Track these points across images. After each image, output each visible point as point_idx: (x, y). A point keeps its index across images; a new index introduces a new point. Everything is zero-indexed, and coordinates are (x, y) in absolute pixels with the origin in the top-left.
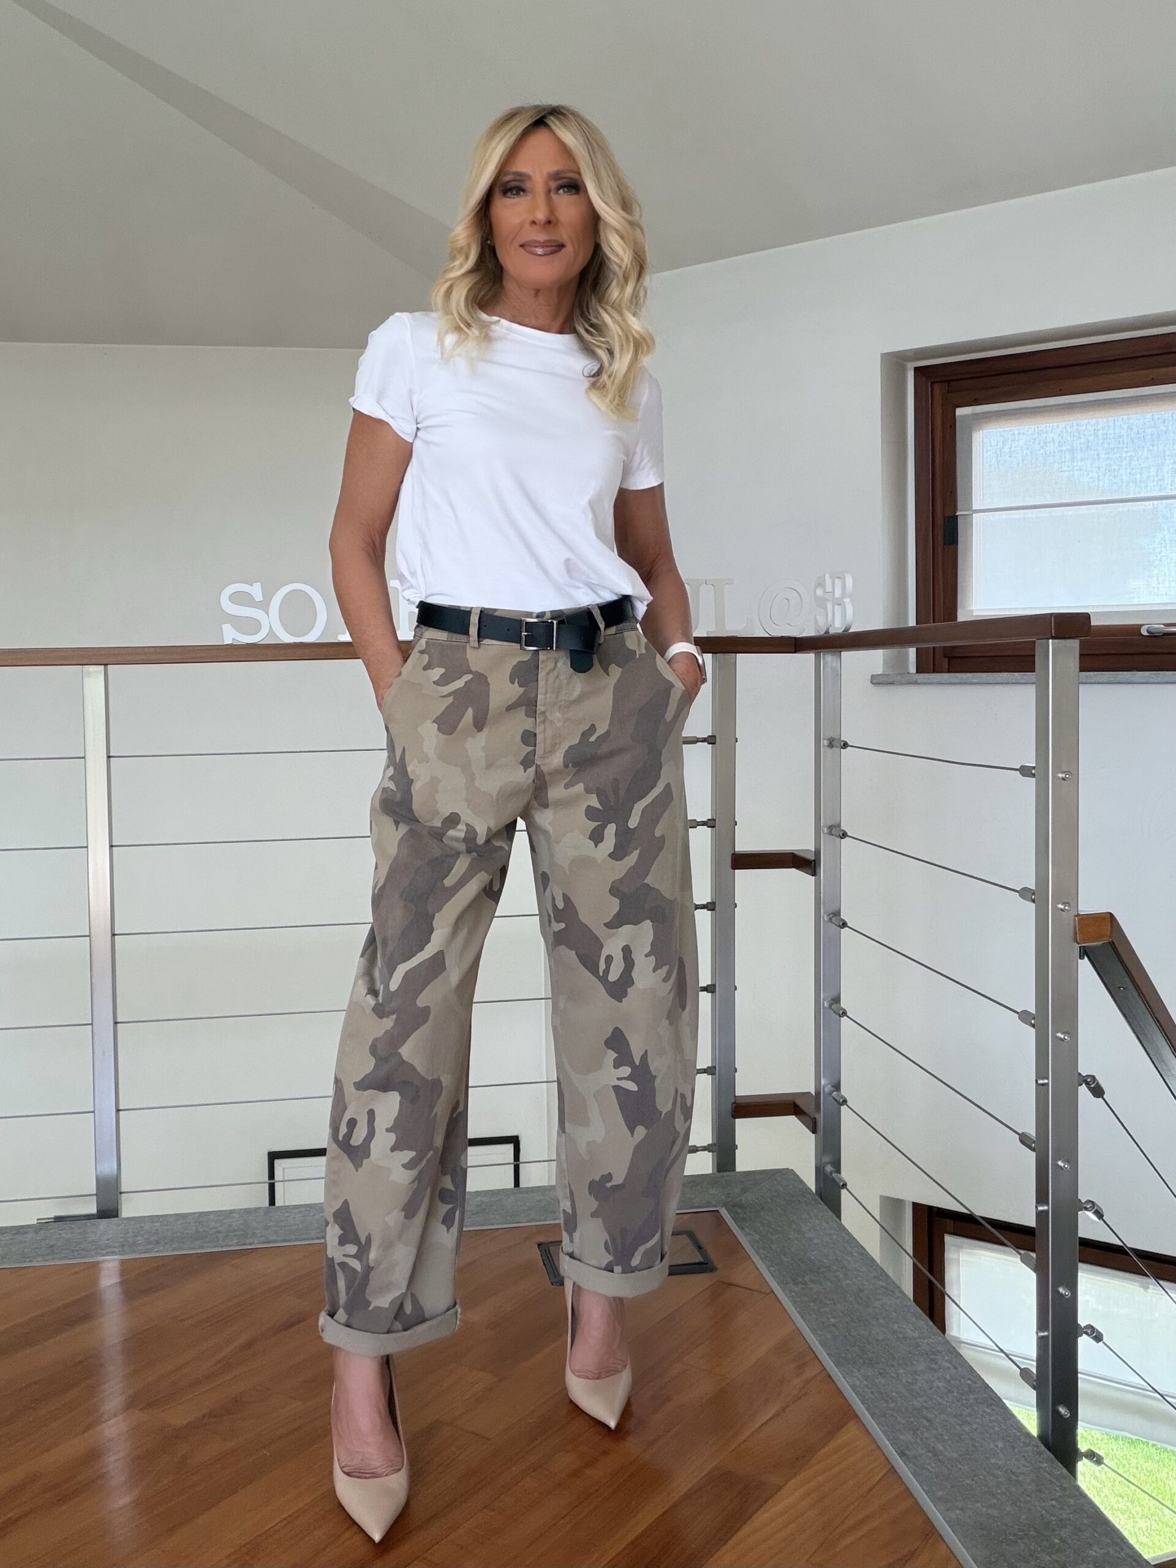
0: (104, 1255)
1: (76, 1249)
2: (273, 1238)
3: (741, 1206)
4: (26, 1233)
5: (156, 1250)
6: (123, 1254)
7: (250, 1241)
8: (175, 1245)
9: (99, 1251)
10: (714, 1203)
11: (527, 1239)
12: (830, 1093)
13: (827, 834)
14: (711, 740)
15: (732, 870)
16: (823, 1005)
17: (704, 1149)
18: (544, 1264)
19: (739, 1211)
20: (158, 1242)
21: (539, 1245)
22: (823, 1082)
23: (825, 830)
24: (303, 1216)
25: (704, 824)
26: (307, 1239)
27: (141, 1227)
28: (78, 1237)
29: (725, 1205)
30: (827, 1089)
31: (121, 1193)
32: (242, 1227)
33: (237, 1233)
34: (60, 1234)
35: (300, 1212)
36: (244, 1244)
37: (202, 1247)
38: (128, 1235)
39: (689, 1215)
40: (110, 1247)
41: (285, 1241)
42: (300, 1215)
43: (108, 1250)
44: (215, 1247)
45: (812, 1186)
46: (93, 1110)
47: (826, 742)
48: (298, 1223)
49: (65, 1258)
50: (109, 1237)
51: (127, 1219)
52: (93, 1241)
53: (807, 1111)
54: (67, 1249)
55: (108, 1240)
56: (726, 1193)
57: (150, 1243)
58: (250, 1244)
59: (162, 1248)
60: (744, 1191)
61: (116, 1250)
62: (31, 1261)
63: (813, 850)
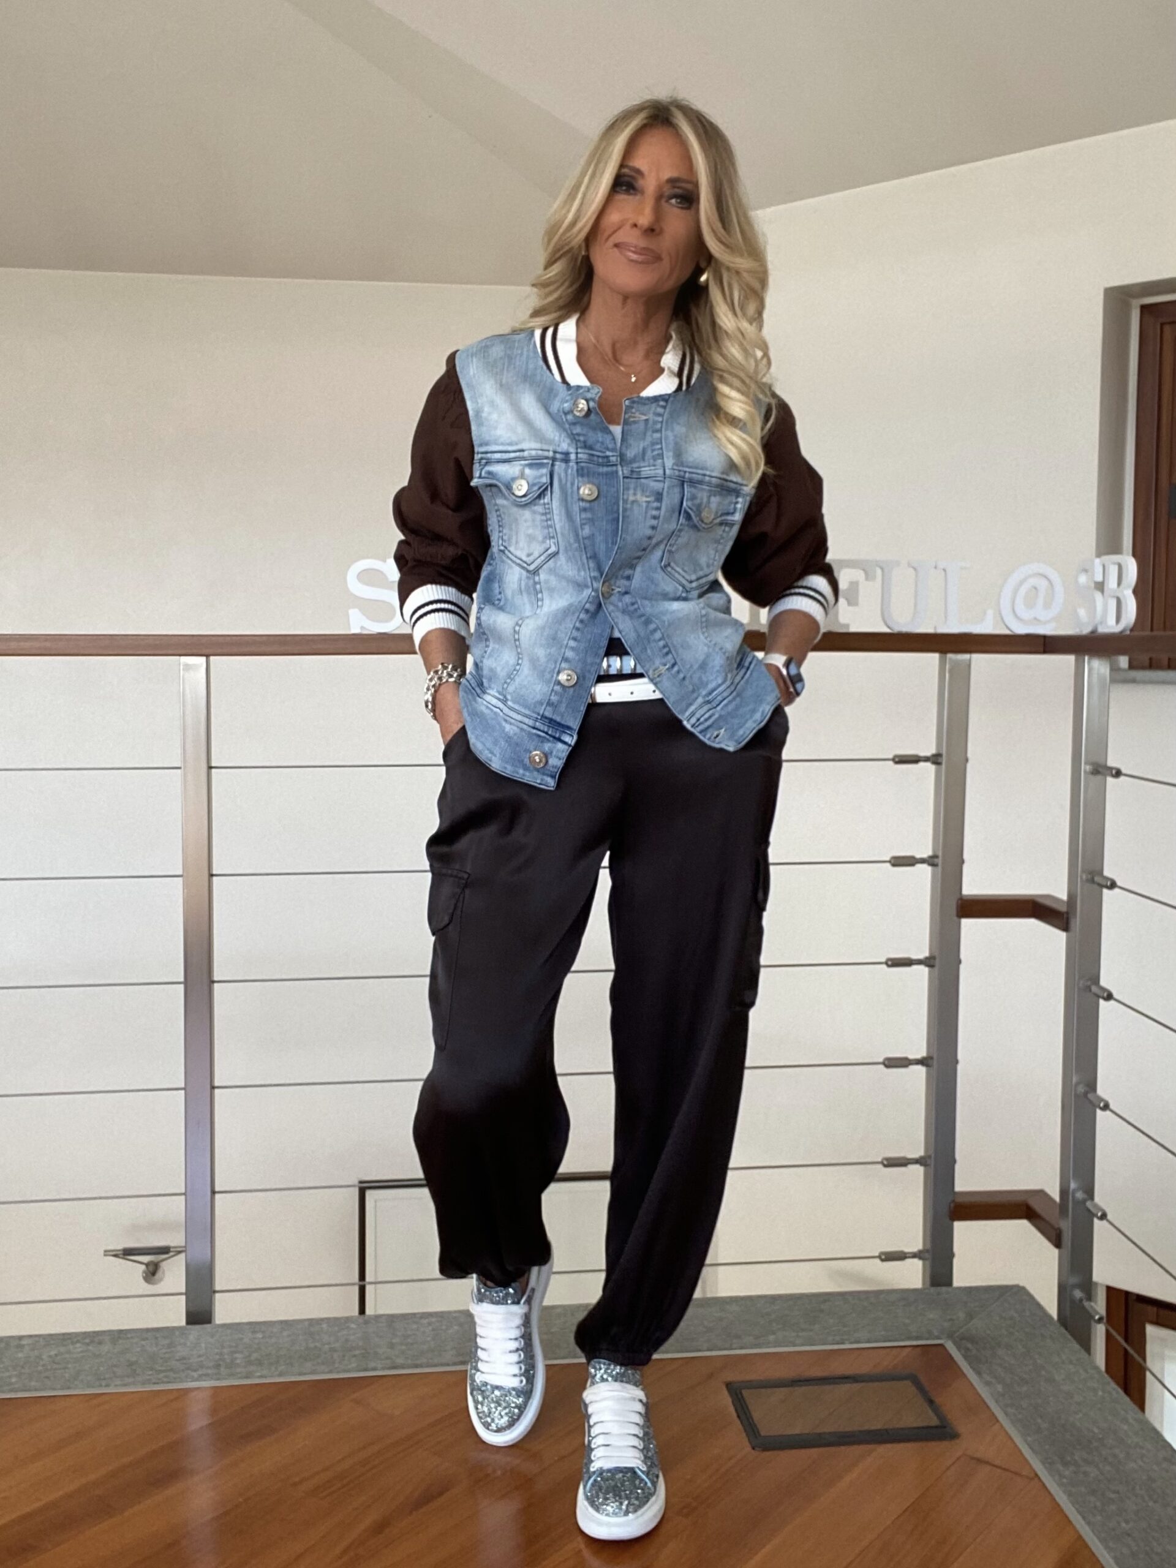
0: (197, 1380)
1: (163, 1368)
2: (400, 1361)
3: (972, 1339)
4: (100, 1343)
5: (258, 1374)
6: (218, 1379)
7: (372, 1365)
8: (282, 1368)
9: (189, 1371)
10: (936, 1334)
11: (711, 1376)
12: (1084, 1201)
13: (1087, 880)
14: (935, 759)
15: (955, 918)
16: (1075, 1090)
17: (914, 1255)
18: (739, 1417)
19: (969, 1346)
20: (260, 1363)
21: (729, 1386)
22: (1073, 1185)
23: (1084, 877)
24: (433, 1330)
25: (922, 861)
26: (442, 1365)
27: (241, 1339)
28: (164, 1351)
29: (950, 1336)
30: (1080, 1195)
31: (215, 1292)
32: (361, 1344)
33: (357, 1352)
34: (143, 1346)
35: (430, 1324)
36: (366, 1370)
37: (313, 1372)
38: (225, 1351)
39: (910, 1349)
40: (202, 1367)
41: (416, 1366)
42: (430, 1328)
43: (200, 1372)
44: (330, 1372)
45: (1053, 1312)
46: (183, 1191)
47: (1088, 768)
48: (429, 1339)
49: (149, 1382)
50: (201, 1352)
51: (224, 1326)
52: (184, 1358)
53: (1047, 1218)
54: (152, 1369)
55: (200, 1356)
56: (949, 1317)
57: (250, 1363)
58: (374, 1369)
59: (265, 1372)
60: (970, 1316)
61: (210, 1371)
62: (107, 1386)
63: (1065, 897)
